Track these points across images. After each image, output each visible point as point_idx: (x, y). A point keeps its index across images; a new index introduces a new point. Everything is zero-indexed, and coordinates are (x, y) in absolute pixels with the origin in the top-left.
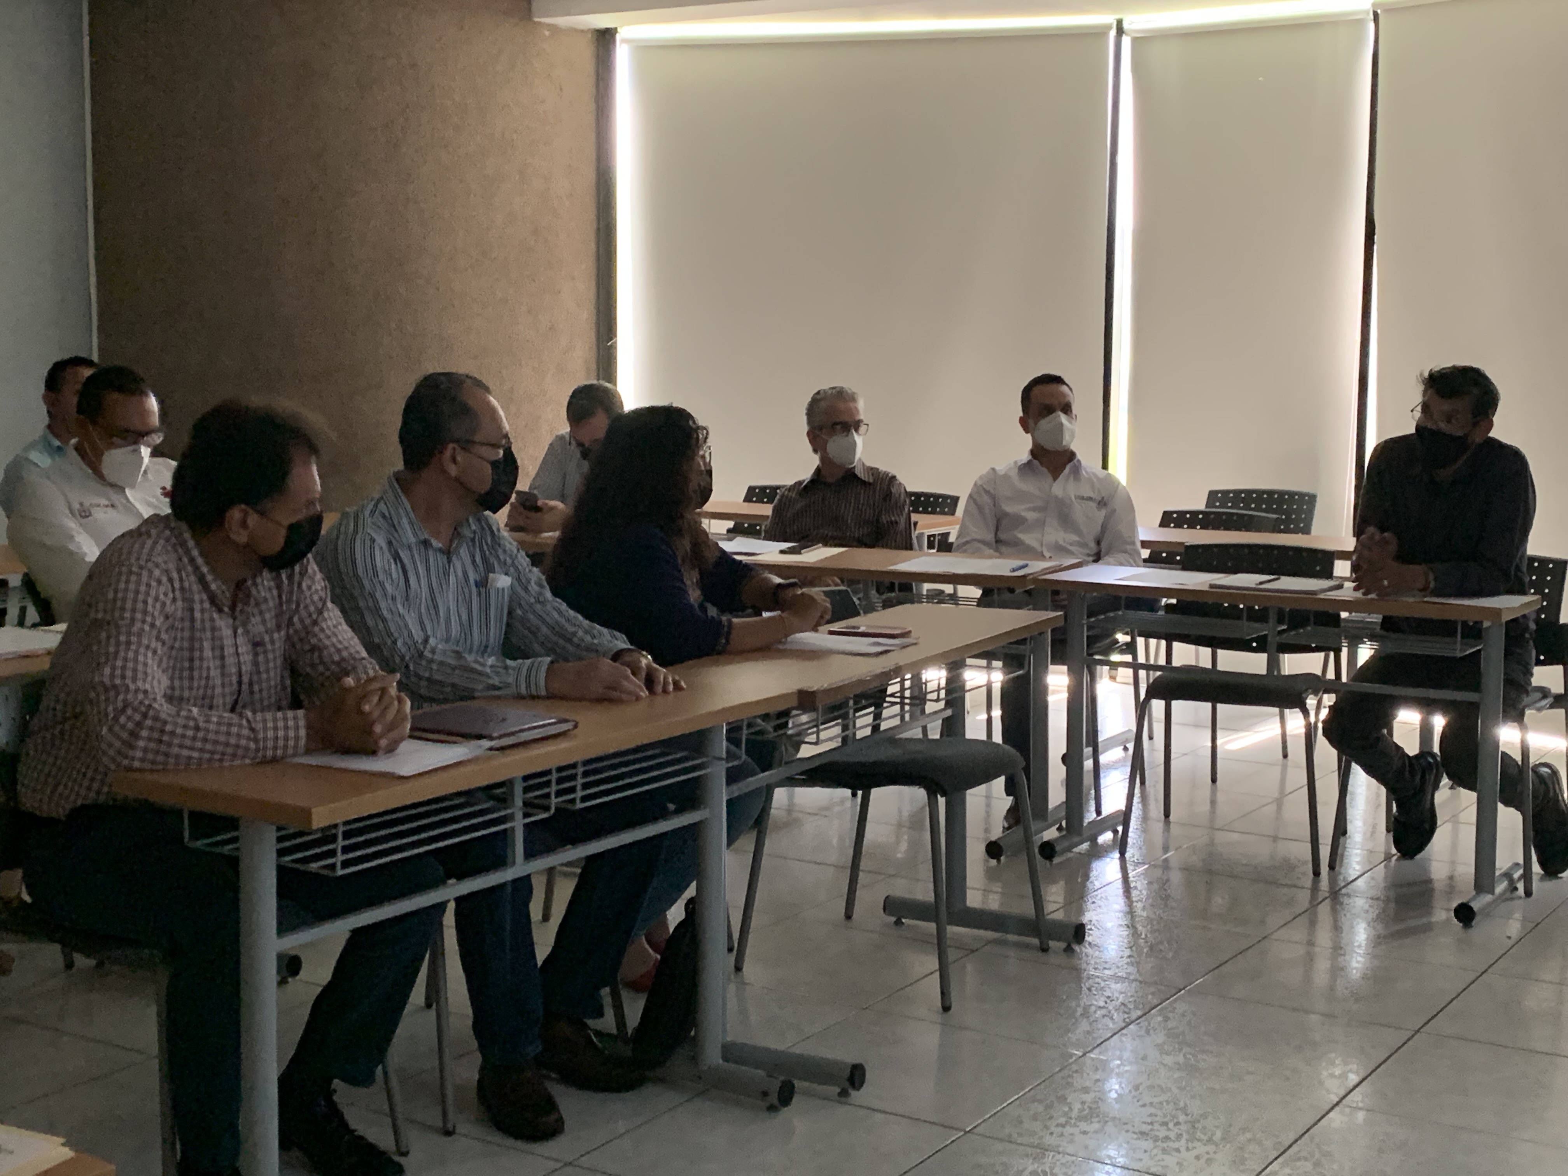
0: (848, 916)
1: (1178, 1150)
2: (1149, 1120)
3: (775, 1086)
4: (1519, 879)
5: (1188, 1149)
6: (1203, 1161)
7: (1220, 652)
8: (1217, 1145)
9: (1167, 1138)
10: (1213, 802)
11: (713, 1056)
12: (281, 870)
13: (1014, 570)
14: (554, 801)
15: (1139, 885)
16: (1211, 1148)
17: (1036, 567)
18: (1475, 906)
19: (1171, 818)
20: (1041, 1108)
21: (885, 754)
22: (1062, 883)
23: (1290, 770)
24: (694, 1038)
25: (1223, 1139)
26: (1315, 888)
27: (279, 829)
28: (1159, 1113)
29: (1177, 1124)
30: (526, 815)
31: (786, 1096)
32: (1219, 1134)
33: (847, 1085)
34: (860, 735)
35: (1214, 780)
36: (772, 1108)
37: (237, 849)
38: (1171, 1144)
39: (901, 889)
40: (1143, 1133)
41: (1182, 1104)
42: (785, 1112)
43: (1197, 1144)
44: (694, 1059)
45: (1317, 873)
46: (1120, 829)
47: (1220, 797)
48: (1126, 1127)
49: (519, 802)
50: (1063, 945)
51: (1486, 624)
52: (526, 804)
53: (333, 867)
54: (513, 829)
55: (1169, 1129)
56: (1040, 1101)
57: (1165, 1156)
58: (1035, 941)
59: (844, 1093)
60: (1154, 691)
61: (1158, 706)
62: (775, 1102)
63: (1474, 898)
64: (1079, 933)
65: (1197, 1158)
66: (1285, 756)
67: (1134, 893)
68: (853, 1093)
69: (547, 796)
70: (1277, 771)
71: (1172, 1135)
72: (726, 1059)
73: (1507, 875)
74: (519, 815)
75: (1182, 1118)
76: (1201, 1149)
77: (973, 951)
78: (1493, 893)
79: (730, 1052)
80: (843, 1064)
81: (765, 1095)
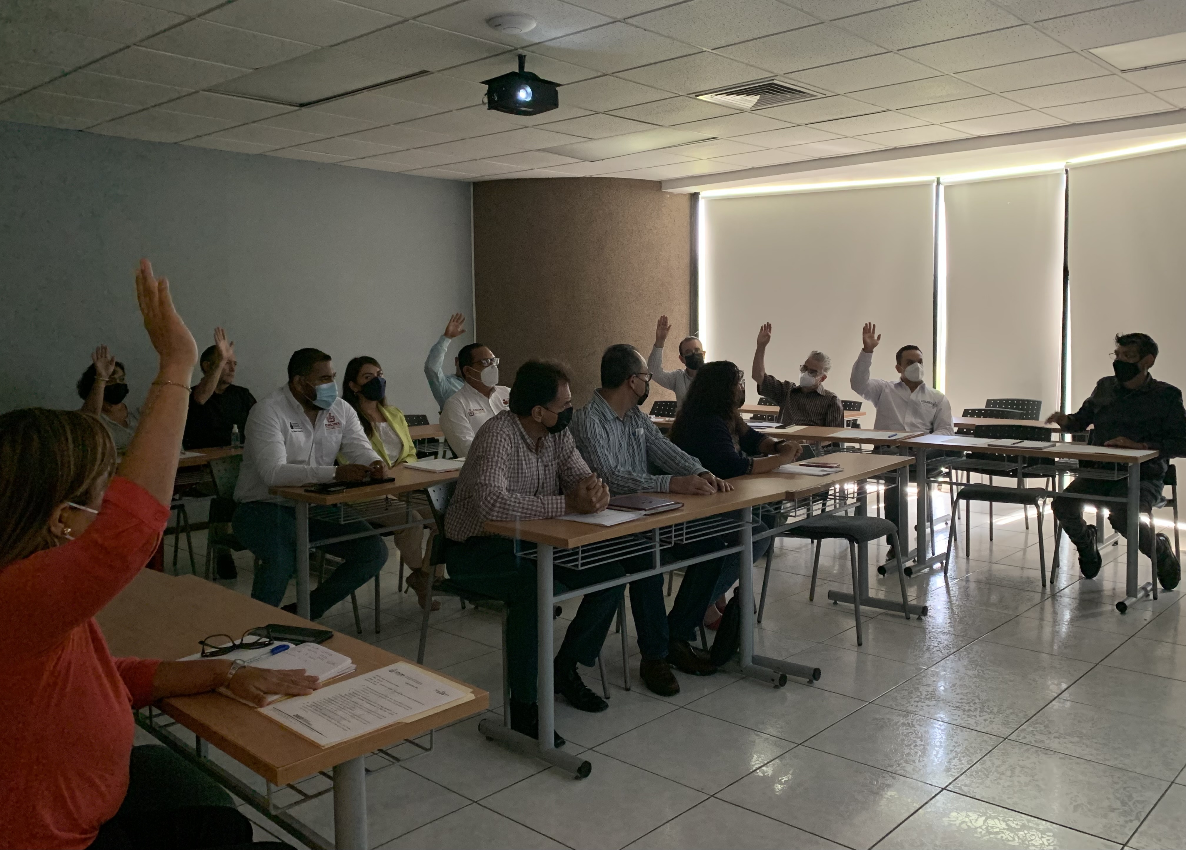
0: (811, 599)
1: (975, 716)
2: (960, 701)
3: (777, 676)
4: (1151, 590)
5: (980, 716)
6: (988, 722)
7: (994, 477)
8: (995, 715)
9: (970, 710)
10: (991, 550)
11: (747, 661)
12: (555, 566)
13: (890, 437)
14: (673, 539)
15: (954, 589)
16: (992, 716)
17: (900, 435)
18: (1127, 603)
19: (970, 557)
20: (906, 693)
21: (828, 523)
22: (916, 587)
23: (1030, 536)
24: (739, 653)
25: (998, 712)
26: (1043, 593)
27: (554, 548)
28: (965, 698)
29: (975, 703)
30: (661, 546)
31: (783, 681)
32: (996, 710)
33: (812, 678)
34: (815, 513)
35: (991, 539)
36: (776, 687)
37: (536, 557)
38: (972, 713)
39: (835, 587)
40: (957, 707)
41: (977, 694)
42: (783, 689)
43: (985, 714)
44: (739, 662)
45: (1044, 585)
46: (944, 562)
47: (994, 547)
48: (949, 704)
49: (658, 539)
50: (917, 616)
51: (1131, 464)
52: (661, 540)
53: (577, 566)
54: (655, 551)
55: (971, 706)
56: (906, 690)
57: (969, 719)
58: (903, 614)
59: (810, 682)
60: (961, 495)
61: (962, 503)
62: (778, 684)
63: (1126, 600)
64: (924, 611)
65: (985, 720)
66: (1027, 528)
67: (952, 593)
68: (815, 681)
69: (671, 537)
70: (1023, 536)
71: (972, 709)
72: (753, 662)
73: (1144, 588)
74: (658, 545)
75: (977, 701)
76: (987, 716)
77: (872, 618)
78: (1136, 597)
79: (756, 660)
80: (809, 668)
81: (773, 680)
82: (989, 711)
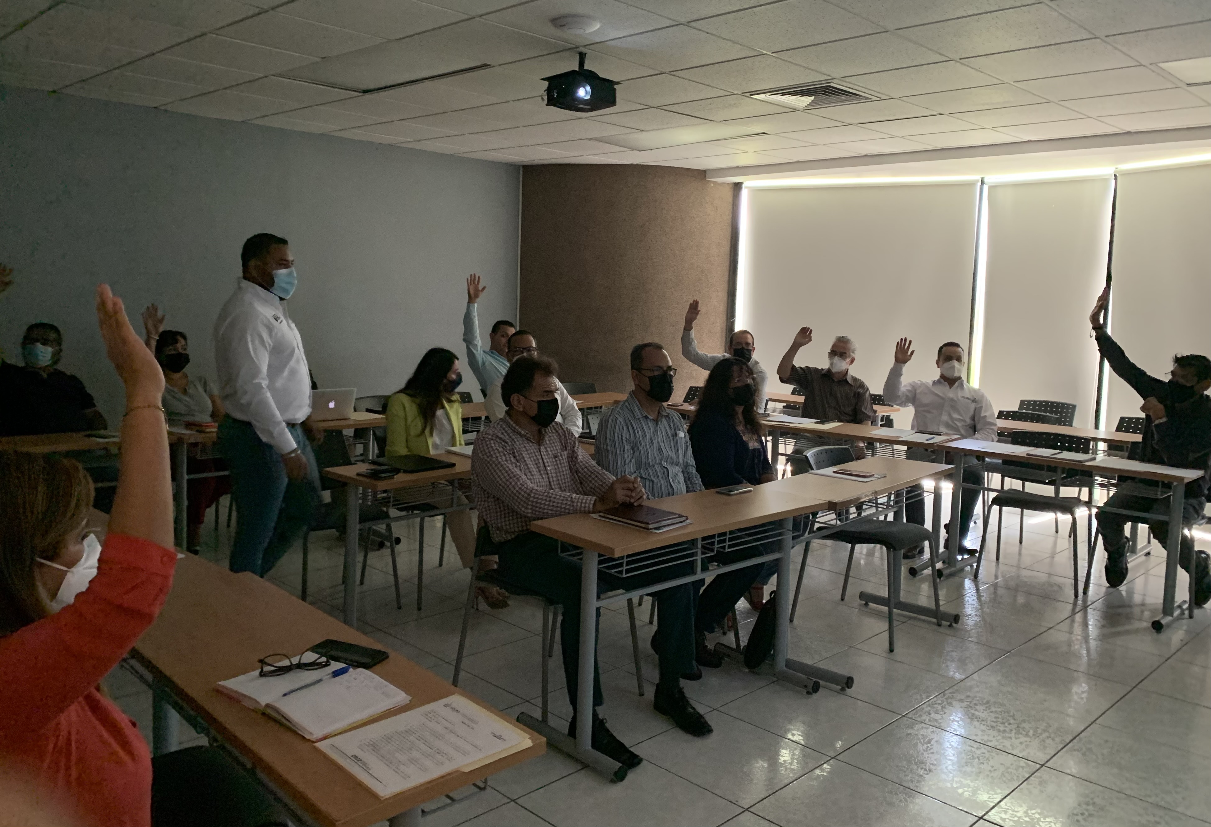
0: (842, 600)
1: (1010, 738)
2: (995, 720)
3: (811, 685)
4: (1187, 609)
5: (1016, 738)
6: (1024, 745)
7: (1027, 483)
8: (1031, 737)
9: (1004, 731)
10: (1020, 554)
11: (781, 665)
13: (927, 440)
14: (716, 546)
15: (984, 594)
16: (1028, 739)
18: (1163, 622)
19: (1000, 560)
20: (939, 707)
21: (865, 528)
22: (945, 590)
23: (1059, 541)
24: (773, 655)
25: (1034, 735)
26: (1075, 604)
28: (1000, 717)
29: (1010, 724)
31: (816, 688)
32: (1031, 733)
33: (845, 686)
35: (1021, 542)
36: (808, 693)
38: (1007, 735)
39: (870, 589)
40: (992, 727)
41: (1011, 714)
42: (815, 696)
43: (1020, 736)
44: (772, 666)
45: (1076, 596)
46: (975, 565)
47: (1024, 551)
48: (983, 723)
49: (700, 546)
50: (949, 623)
51: (1175, 484)
54: (697, 560)
55: (1006, 727)
56: (939, 704)
57: (1004, 741)
58: (934, 620)
59: (843, 689)
60: (995, 501)
61: (996, 508)
62: (811, 691)
63: (1162, 618)
64: (956, 618)
65: (1021, 743)
66: (1057, 532)
67: (983, 599)
68: (847, 689)
70: (1052, 539)
71: (1007, 729)
72: (787, 666)
73: (1180, 607)
74: (699, 552)
75: (1012, 721)
76: (1023, 739)
77: (903, 623)
78: (1172, 616)
79: (789, 664)
80: (843, 676)
81: (806, 686)
82: (1024, 733)
